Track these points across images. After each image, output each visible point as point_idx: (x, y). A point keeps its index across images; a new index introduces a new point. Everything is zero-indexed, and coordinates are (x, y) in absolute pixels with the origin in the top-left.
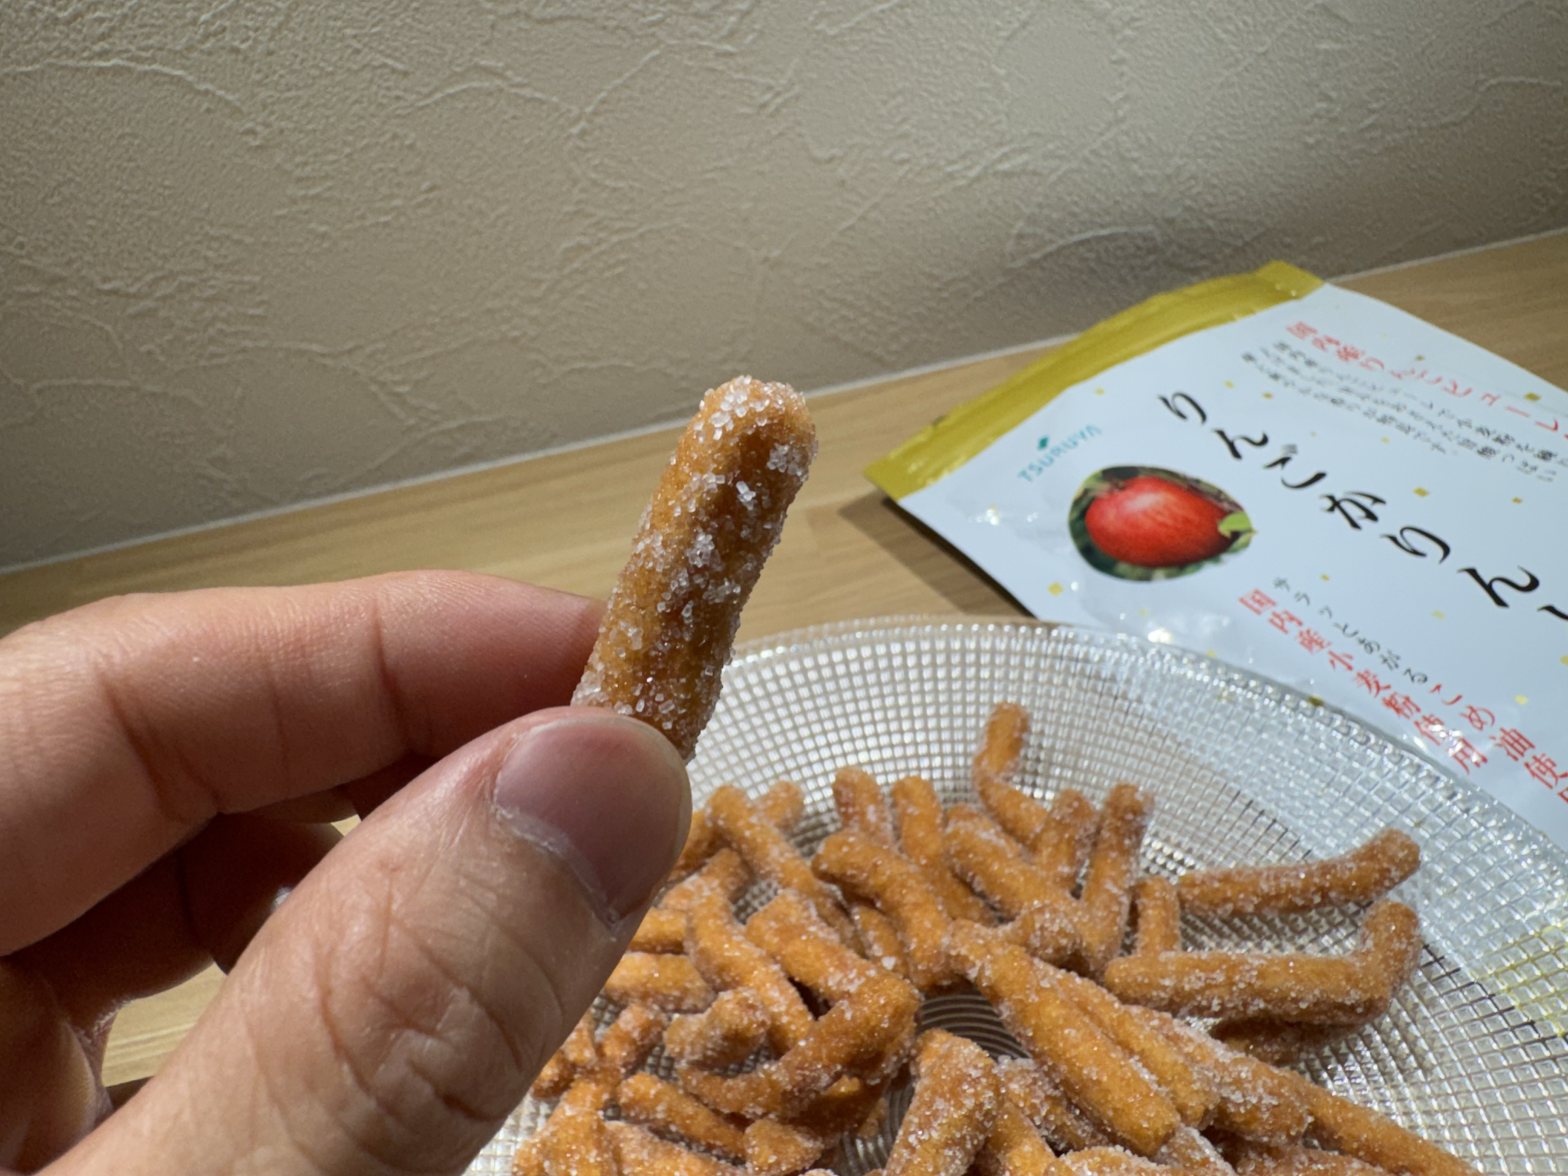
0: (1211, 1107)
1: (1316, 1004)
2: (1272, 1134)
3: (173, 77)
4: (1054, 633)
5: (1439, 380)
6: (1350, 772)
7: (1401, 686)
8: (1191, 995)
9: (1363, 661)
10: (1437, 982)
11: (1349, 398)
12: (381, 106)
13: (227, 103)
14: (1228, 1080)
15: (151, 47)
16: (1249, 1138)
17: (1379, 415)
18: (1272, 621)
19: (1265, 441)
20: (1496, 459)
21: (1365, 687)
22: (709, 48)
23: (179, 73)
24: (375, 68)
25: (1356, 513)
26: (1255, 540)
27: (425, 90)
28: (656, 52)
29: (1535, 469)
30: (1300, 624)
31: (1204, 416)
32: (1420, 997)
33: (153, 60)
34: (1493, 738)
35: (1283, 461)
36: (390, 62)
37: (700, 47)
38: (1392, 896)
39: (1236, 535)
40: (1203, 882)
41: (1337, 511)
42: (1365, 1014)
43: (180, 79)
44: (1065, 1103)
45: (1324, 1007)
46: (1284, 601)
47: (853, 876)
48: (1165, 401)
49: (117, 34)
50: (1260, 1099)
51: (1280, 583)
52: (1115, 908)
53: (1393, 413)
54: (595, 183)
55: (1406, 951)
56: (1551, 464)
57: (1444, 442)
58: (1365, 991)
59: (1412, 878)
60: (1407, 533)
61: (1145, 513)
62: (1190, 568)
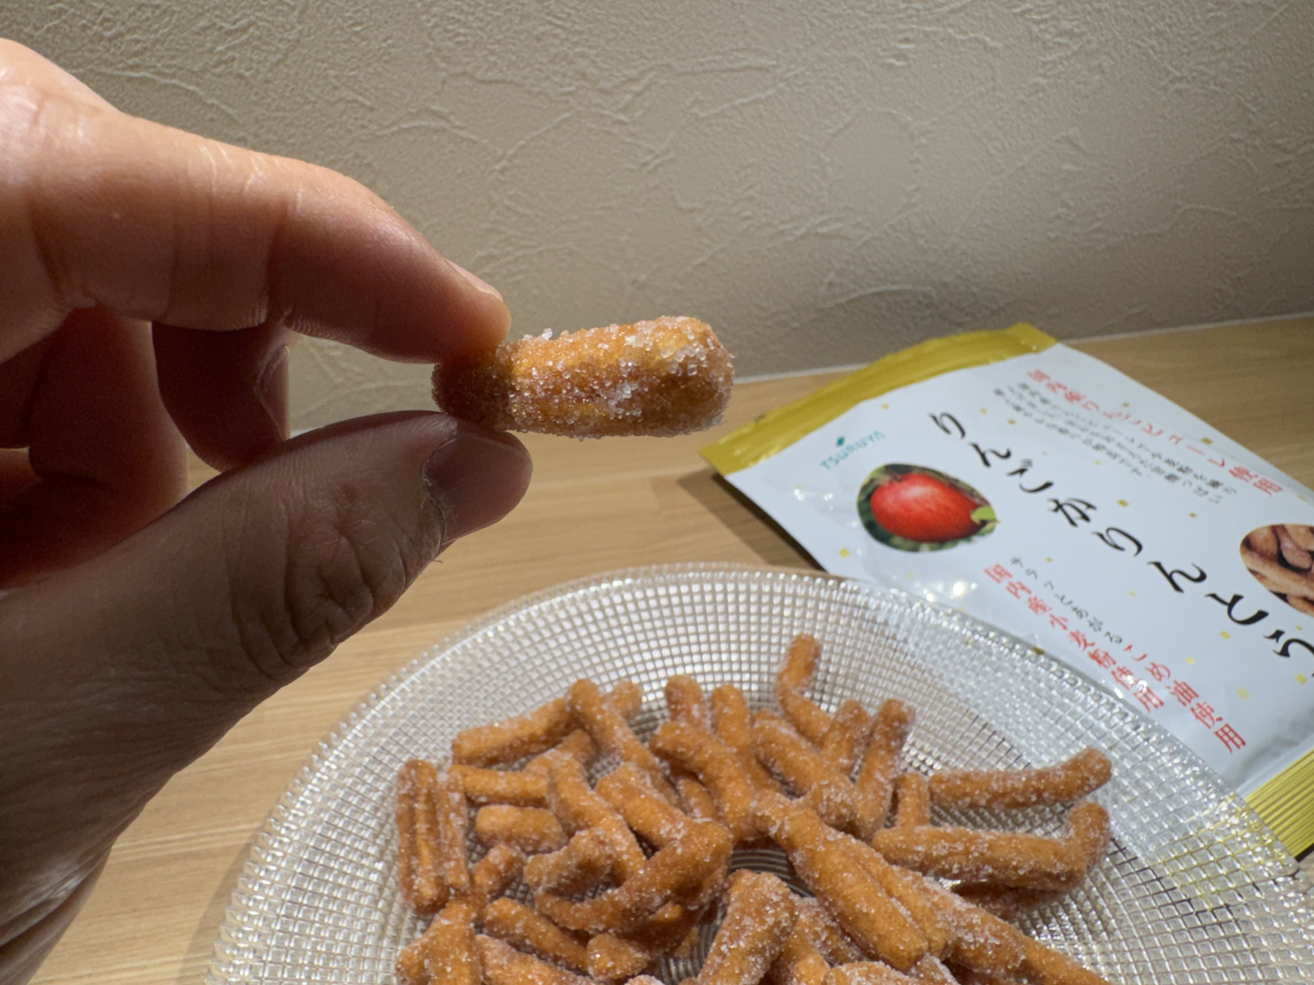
0: (950, 942)
1: (1031, 872)
2: (994, 967)
3: (188, 91)
4: (843, 585)
5: (1139, 422)
6: (1061, 706)
7: (1102, 644)
8: (937, 860)
9: (1077, 624)
10: (1120, 866)
11: (1072, 430)
12: (350, 131)
13: (228, 115)
14: (963, 924)
15: (174, 66)
16: (976, 971)
17: (1094, 443)
18: (1008, 589)
19: (1008, 455)
20: (1178, 484)
21: (1076, 643)
22: (609, 117)
23: (192, 88)
24: (349, 102)
25: (1074, 514)
26: (998, 528)
27: (385, 123)
28: (567, 115)
29: (1206, 493)
30: (1029, 592)
31: (963, 433)
32: (1108, 878)
33: (173, 76)
34: (1169, 688)
35: (1022, 471)
36: (360, 98)
37: (602, 115)
38: (1089, 799)
39: (984, 523)
40: (949, 780)
41: (1060, 513)
42: (1066, 883)
43: (193, 92)
44: (840, 932)
45: (1036, 875)
46: (1018, 575)
47: (682, 753)
48: (935, 418)
49: (148, 53)
50: (986, 939)
51: (1016, 561)
52: (882, 793)
53: (1104, 443)
54: (508, 208)
55: (1098, 839)
56: (1219, 491)
57: (1141, 468)
58: (1067, 864)
59: (1104, 787)
60: (1112, 533)
61: (916, 500)
62: (949, 544)
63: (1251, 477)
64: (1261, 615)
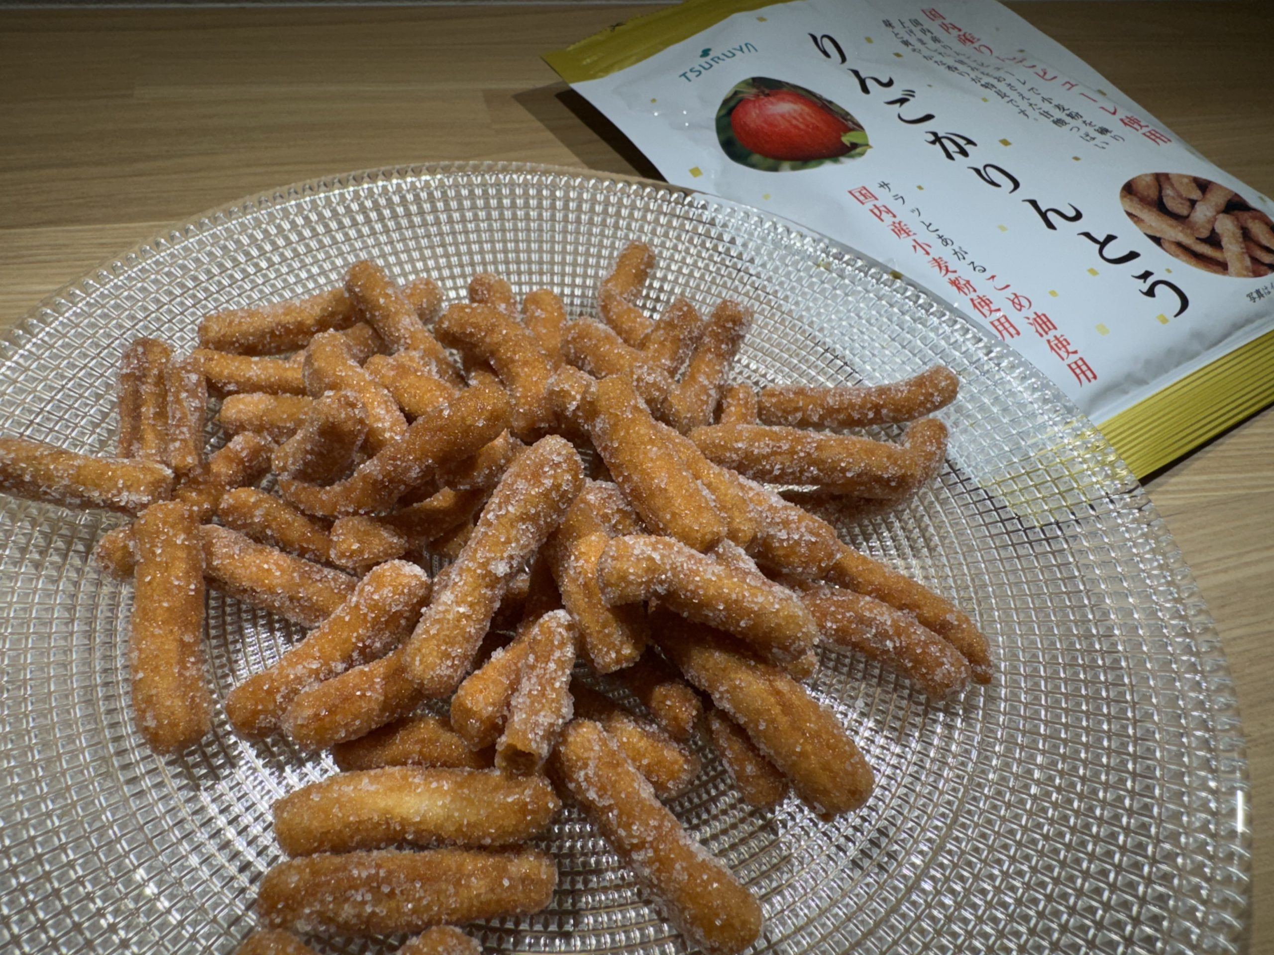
0: (759, 535)
1: (859, 475)
2: (806, 565)
4: (689, 199)
5: (1034, 66)
6: (911, 331)
7: (964, 272)
8: (758, 459)
9: (938, 250)
10: (951, 487)
11: (961, 67)
14: (778, 520)
16: (785, 571)
17: (983, 82)
18: (872, 211)
19: (890, 83)
20: (1065, 128)
21: (937, 268)
25: (951, 148)
26: (869, 152)
29: (1094, 139)
30: (894, 216)
31: (844, 59)
32: (937, 499)
34: (1027, 318)
35: (902, 101)
38: (931, 416)
39: (854, 146)
40: (781, 393)
41: (938, 144)
42: (895, 489)
45: (865, 478)
46: (884, 198)
47: (472, 335)
48: (814, 38)
50: (802, 536)
51: (884, 185)
52: (704, 398)
53: (994, 82)
55: (935, 453)
56: (1107, 138)
57: (1029, 111)
58: (901, 468)
59: (945, 409)
60: (989, 169)
61: (782, 116)
62: (813, 163)
63: (1141, 127)
64: (1133, 255)
